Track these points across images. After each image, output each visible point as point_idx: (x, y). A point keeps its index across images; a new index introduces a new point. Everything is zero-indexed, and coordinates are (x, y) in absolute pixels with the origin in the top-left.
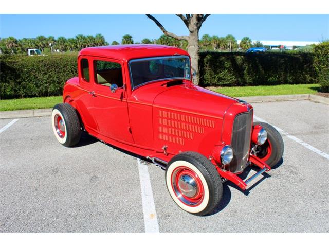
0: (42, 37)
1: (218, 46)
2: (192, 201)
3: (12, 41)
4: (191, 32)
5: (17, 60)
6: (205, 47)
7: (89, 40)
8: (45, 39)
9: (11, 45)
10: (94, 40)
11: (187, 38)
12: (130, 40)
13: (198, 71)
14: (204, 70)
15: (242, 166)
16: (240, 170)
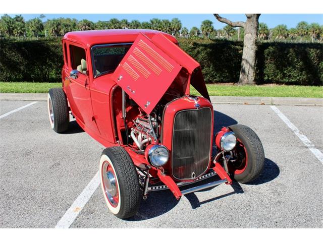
0: (115, 20)
1: (318, 37)
3: (85, 24)
4: (248, 18)
6: (300, 37)
7: (164, 24)
8: (118, 22)
9: (84, 27)
10: (170, 24)
11: (243, 25)
12: (210, 26)
13: (255, 63)
14: (264, 63)
15: (193, 173)
16: (191, 177)
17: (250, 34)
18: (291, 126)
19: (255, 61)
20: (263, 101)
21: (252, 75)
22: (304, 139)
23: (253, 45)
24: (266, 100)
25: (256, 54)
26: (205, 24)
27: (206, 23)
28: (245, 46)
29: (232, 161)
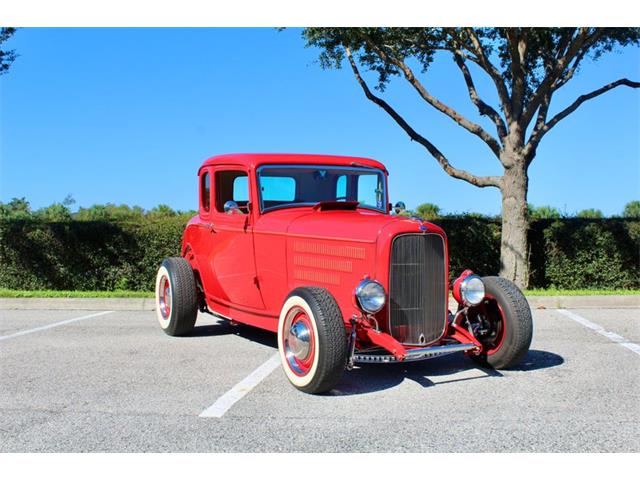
2: (301, 368)
4: (507, 168)
5: (143, 224)
11: (499, 182)
13: (527, 255)
14: (546, 256)
15: (422, 335)
16: (418, 342)
17: (512, 199)
18: (592, 326)
19: (528, 250)
20: (542, 302)
21: (523, 278)
22: (612, 336)
23: (519, 218)
24: (548, 301)
25: (528, 237)
26: (423, 212)
27: (426, 209)
28: (506, 222)
29: (482, 332)
